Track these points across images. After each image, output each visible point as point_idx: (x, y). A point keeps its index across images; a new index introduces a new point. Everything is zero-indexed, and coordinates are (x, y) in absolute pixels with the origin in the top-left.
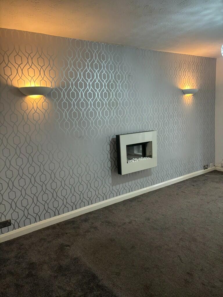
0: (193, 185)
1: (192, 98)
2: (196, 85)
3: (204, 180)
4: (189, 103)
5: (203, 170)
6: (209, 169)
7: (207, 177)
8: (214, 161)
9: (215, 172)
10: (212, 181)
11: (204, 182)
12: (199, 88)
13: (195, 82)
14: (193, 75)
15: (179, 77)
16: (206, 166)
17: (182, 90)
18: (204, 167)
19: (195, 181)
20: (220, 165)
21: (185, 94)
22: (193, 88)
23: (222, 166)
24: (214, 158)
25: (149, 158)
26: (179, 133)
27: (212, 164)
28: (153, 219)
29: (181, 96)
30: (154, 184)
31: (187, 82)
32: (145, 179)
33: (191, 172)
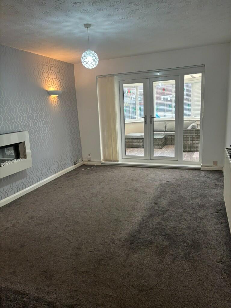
0: (68, 180)
1: (57, 99)
2: (59, 87)
3: (76, 174)
4: (55, 104)
5: (74, 166)
6: (79, 164)
7: (78, 171)
8: (82, 156)
9: (84, 166)
10: (83, 174)
11: (76, 176)
12: (62, 89)
13: (58, 85)
14: (56, 78)
15: (43, 78)
16: (76, 162)
17: (47, 91)
18: (74, 163)
19: (69, 176)
20: (87, 160)
22: (57, 90)
23: (88, 161)
24: (82, 154)
25: (24, 159)
26: (49, 132)
27: (80, 159)
28: (37, 217)
29: (47, 96)
30: (30, 185)
31: (51, 84)
32: (20, 181)
33: (63, 168)
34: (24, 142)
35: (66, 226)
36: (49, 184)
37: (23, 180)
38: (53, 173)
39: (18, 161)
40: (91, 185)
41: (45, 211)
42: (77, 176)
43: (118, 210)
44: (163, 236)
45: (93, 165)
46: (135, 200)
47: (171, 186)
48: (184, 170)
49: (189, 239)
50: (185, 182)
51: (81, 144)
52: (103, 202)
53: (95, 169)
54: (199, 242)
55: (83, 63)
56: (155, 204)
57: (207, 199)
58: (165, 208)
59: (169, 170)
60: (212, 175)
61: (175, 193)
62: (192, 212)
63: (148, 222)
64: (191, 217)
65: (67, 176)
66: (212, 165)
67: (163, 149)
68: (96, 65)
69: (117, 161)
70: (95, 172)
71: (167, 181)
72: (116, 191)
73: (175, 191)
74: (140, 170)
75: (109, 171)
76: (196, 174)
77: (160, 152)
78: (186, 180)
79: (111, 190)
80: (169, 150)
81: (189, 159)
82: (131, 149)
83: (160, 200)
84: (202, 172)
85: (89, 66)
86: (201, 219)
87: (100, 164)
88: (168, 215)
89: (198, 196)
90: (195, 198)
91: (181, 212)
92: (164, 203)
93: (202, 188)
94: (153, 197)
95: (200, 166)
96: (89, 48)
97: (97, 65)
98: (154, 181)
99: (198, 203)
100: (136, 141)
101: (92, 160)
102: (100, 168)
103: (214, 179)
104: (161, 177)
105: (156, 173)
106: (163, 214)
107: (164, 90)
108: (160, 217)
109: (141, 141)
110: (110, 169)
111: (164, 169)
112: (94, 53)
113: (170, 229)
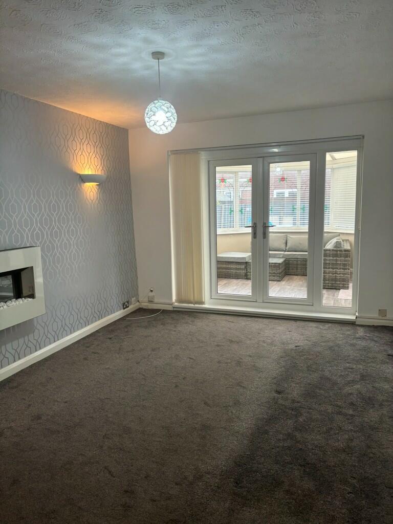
0: (110, 339)
1: (96, 190)
2: (101, 168)
3: (126, 327)
4: (92, 198)
5: (122, 311)
6: (132, 308)
7: (129, 321)
8: (137, 293)
9: (140, 311)
10: (138, 326)
12: (106, 173)
13: (99, 164)
14: (95, 152)
15: (73, 151)
16: (126, 304)
17: (79, 174)
18: (123, 306)
19: (112, 331)
20: (146, 300)
21: (85, 183)
22: (97, 173)
23: (149, 301)
24: (137, 290)
25: (29, 299)
26: (80, 250)
27: (134, 298)
28: (48, 415)
29: (78, 185)
30: (40, 349)
31: (86, 162)
32: (21, 341)
33: (103, 316)
34: (32, 267)
35: (105, 436)
36: (76, 345)
37: (26, 338)
38: (84, 325)
39: (17, 303)
40: (153, 350)
41: (66, 402)
42: (127, 332)
43: (206, 403)
44: (301, 466)
45: (158, 310)
46: (239, 384)
47: (305, 356)
48: (327, 324)
49: (354, 475)
50: (330, 348)
51: (136, 271)
52: (176, 386)
53: (162, 317)
54: (375, 482)
55: (147, 124)
56: (279, 392)
57: (377, 385)
58: (298, 402)
59: (298, 322)
60: (380, 335)
61: (313, 371)
62: (351, 412)
63: (266, 432)
64: (350, 423)
65: (109, 329)
66: (376, 315)
67: (283, 283)
68: (172, 128)
69: (203, 303)
70: (162, 324)
71: (297, 345)
72: (202, 364)
73: (314, 367)
74: (243, 322)
75: (187, 323)
76: (348, 333)
77: (279, 289)
78: (331, 344)
79: (192, 361)
80: (293, 285)
81: (331, 303)
82: (224, 281)
83: (286, 386)
84: (358, 328)
85: (158, 129)
86: (372, 430)
87: (170, 308)
88: (304, 418)
89: (359, 376)
90: (353, 382)
91: (330, 411)
92: (295, 391)
93: (364, 361)
94: (273, 379)
95: (354, 318)
96: (160, 97)
97: (174, 128)
98: (272, 344)
99: (360, 393)
100: (234, 266)
101: (156, 300)
102: (169, 315)
103: (384, 344)
104: (284, 337)
105: (273, 328)
106: (296, 416)
107: (283, 179)
108: (290, 422)
109: (244, 267)
110: (188, 318)
111: (288, 321)
112: (169, 105)
113: (313, 449)
